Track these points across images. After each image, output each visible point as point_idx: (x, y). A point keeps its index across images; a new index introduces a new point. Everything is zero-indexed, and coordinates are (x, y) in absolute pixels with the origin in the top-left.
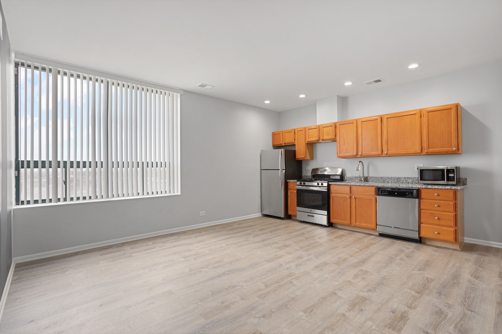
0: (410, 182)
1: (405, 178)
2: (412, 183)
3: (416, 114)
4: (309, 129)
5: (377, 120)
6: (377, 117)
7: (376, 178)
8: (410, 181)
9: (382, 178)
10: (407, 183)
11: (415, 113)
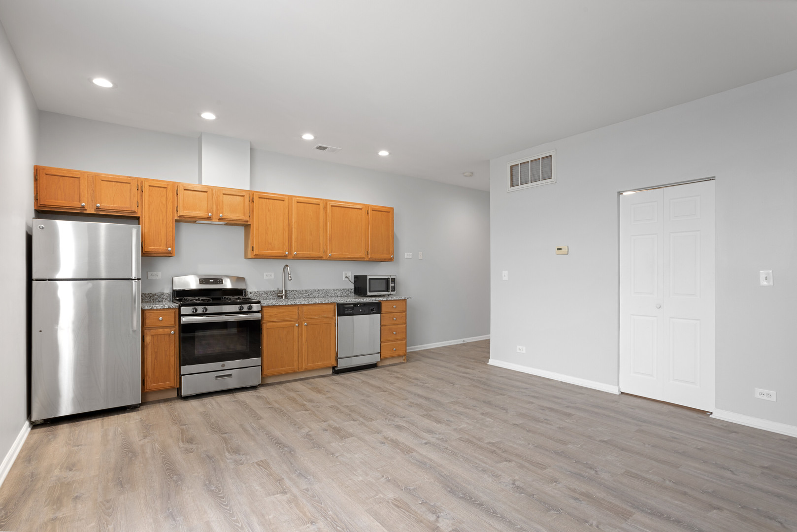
0: (339, 295)
1: (334, 290)
2: (341, 296)
3: (361, 209)
4: (185, 190)
5: (319, 204)
6: (319, 201)
7: (298, 291)
8: (339, 293)
9: (306, 291)
10: (336, 297)
11: (361, 207)
